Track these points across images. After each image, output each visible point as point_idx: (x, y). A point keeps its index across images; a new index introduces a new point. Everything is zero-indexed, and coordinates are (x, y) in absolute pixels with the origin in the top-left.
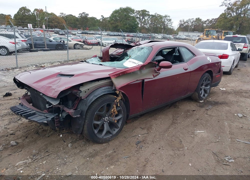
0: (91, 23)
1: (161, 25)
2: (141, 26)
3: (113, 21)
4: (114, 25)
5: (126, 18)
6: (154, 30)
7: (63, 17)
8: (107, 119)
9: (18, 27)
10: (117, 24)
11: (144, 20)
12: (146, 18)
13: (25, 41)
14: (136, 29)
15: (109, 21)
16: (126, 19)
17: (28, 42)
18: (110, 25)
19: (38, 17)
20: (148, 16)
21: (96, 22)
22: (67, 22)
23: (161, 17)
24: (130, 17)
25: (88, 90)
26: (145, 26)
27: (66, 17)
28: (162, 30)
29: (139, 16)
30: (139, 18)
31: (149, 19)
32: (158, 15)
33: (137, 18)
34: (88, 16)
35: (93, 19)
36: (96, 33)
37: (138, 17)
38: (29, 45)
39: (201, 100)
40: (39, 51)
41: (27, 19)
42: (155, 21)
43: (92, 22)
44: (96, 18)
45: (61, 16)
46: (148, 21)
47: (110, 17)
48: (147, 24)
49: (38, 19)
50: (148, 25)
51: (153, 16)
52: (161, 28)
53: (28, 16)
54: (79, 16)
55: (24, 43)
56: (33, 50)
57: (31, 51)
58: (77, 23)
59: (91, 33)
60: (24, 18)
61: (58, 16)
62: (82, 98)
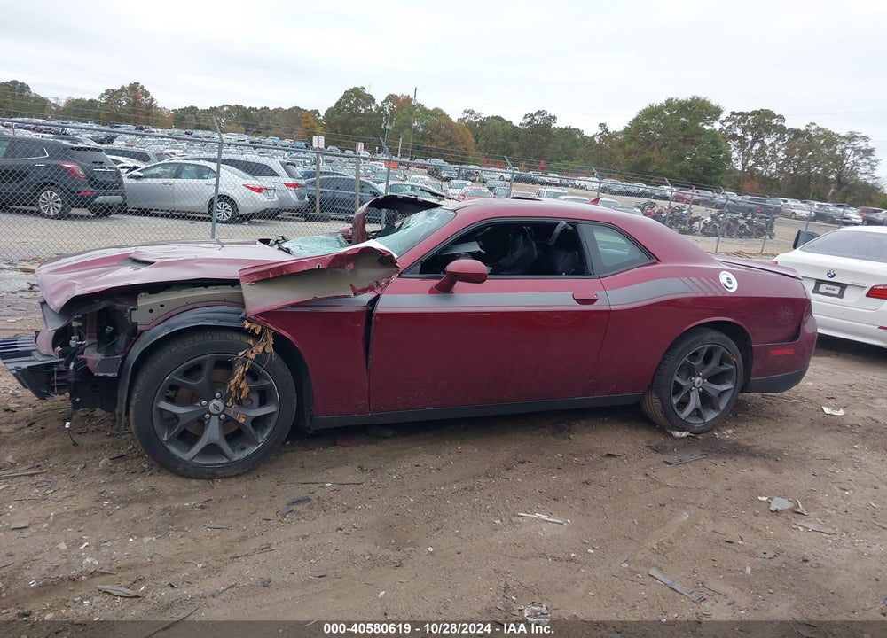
0: (560, 148)
1: (825, 170)
2: (743, 170)
3: (633, 143)
4: (635, 159)
5: (685, 136)
6: (794, 186)
7: (471, 125)
8: (216, 407)
9: (343, 151)
10: (648, 154)
11: (757, 146)
12: (767, 141)
13: (295, 186)
14: (720, 177)
15: (621, 145)
16: (685, 141)
17: (304, 191)
18: (621, 158)
19: (386, 120)
20: (778, 132)
21: (577, 147)
22: (482, 142)
23: (830, 139)
24: (699, 134)
25: (162, 306)
26: (760, 169)
27: (481, 123)
28: (830, 188)
29: (739, 132)
30: (741, 139)
31: (780, 143)
32: (821, 133)
33: (734, 137)
34: (553, 125)
35: (570, 133)
36: (565, 182)
37: (736, 134)
38: (307, 199)
39: (682, 430)
40: (333, 221)
41: (360, 124)
42: (804, 154)
43: (563, 145)
44: (580, 132)
45: (466, 121)
46: (775, 152)
47: (627, 131)
48: (767, 162)
49: (387, 127)
50: (774, 165)
51: (797, 133)
52: (827, 181)
53: (363, 115)
54: (523, 122)
55: (292, 194)
56: (314, 216)
57: (309, 219)
58: (514, 145)
59: (547, 180)
60: (354, 120)
61: (455, 120)
62: (140, 328)
